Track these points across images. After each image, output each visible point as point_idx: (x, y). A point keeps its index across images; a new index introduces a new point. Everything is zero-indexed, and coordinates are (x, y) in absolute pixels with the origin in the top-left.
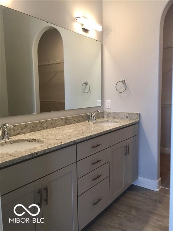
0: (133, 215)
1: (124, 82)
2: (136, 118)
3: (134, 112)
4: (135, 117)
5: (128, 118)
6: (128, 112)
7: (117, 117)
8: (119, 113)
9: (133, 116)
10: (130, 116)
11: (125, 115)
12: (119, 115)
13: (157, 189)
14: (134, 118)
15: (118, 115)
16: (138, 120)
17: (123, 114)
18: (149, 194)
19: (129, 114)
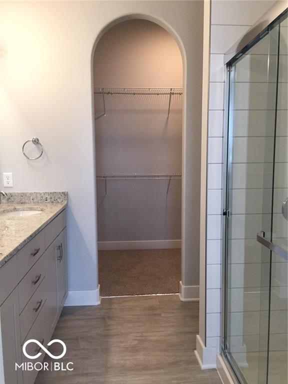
0: (84, 349)
1: (36, 142)
2: (61, 200)
3: (58, 191)
4: (60, 198)
5: (49, 201)
6: (47, 192)
7: (27, 201)
8: (31, 194)
9: (56, 198)
10: (51, 198)
11: (42, 197)
12: (32, 198)
13: (97, 301)
14: (59, 200)
15: (30, 197)
16: (65, 202)
17: (38, 195)
18: (89, 312)
19: (49, 194)
